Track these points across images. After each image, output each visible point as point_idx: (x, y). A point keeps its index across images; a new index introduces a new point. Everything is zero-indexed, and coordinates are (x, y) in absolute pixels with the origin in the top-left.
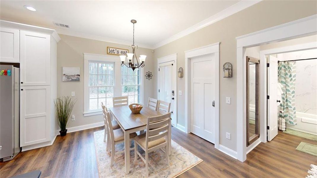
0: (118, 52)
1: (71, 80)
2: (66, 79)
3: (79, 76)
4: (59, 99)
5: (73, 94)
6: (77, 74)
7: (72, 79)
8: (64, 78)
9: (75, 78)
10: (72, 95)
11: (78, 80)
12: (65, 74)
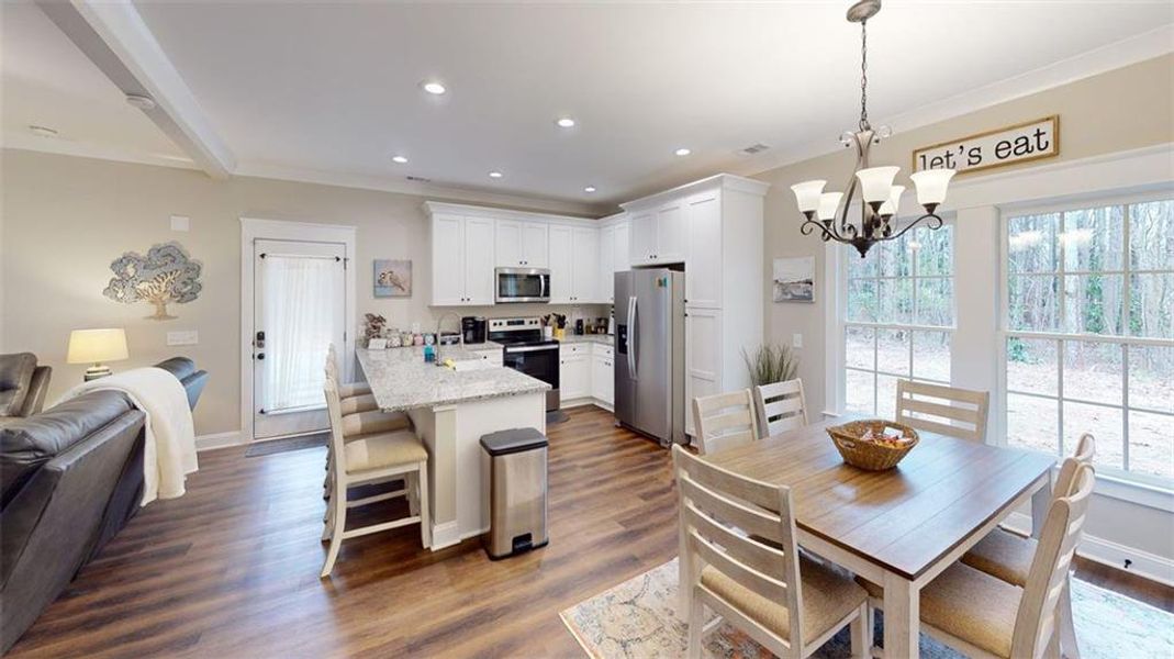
0: (976, 154)
1: (789, 297)
2: (780, 294)
3: (811, 283)
4: (768, 350)
5: (797, 341)
6: (803, 279)
7: (793, 295)
8: (776, 291)
9: (799, 292)
10: (795, 345)
11: (807, 298)
12: (777, 281)
